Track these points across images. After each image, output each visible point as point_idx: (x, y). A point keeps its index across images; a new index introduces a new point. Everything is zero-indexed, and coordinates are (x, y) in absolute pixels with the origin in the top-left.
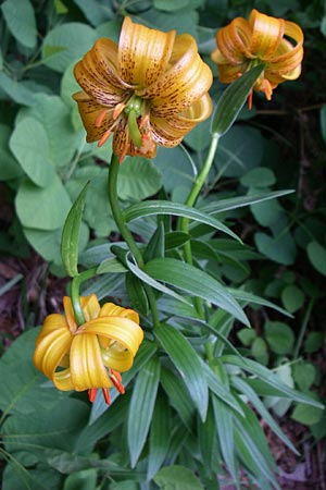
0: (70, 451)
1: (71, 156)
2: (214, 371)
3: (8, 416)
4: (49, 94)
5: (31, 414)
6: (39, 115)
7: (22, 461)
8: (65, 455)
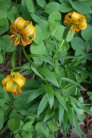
0: (27, 111)
1: (49, 37)
2: (63, 99)
3: (15, 99)
4: (45, 20)
5: (21, 100)
6: (41, 25)
7: (16, 111)
8: (25, 111)
